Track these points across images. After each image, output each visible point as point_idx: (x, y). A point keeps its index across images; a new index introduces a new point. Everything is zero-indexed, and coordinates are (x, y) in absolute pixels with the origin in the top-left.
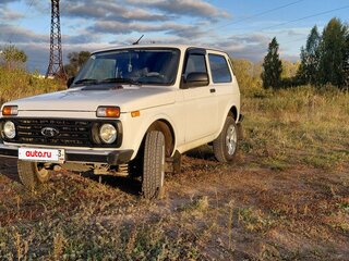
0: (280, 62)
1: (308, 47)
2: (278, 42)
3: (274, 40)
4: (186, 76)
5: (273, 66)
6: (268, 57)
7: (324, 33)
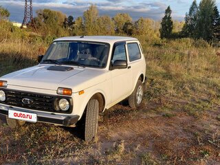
0: (172, 22)
1: (190, 13)
2: (171, 9)
3: (169, 8)
4: (113, 61)
5: (167, 23)
6: (164, 18)
7: (200, 5)
